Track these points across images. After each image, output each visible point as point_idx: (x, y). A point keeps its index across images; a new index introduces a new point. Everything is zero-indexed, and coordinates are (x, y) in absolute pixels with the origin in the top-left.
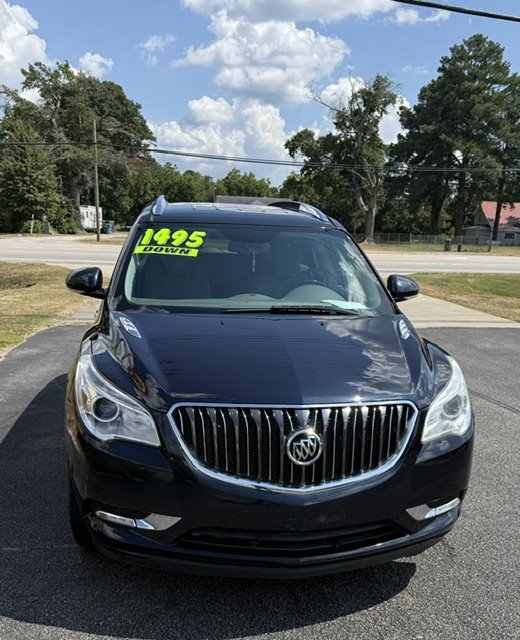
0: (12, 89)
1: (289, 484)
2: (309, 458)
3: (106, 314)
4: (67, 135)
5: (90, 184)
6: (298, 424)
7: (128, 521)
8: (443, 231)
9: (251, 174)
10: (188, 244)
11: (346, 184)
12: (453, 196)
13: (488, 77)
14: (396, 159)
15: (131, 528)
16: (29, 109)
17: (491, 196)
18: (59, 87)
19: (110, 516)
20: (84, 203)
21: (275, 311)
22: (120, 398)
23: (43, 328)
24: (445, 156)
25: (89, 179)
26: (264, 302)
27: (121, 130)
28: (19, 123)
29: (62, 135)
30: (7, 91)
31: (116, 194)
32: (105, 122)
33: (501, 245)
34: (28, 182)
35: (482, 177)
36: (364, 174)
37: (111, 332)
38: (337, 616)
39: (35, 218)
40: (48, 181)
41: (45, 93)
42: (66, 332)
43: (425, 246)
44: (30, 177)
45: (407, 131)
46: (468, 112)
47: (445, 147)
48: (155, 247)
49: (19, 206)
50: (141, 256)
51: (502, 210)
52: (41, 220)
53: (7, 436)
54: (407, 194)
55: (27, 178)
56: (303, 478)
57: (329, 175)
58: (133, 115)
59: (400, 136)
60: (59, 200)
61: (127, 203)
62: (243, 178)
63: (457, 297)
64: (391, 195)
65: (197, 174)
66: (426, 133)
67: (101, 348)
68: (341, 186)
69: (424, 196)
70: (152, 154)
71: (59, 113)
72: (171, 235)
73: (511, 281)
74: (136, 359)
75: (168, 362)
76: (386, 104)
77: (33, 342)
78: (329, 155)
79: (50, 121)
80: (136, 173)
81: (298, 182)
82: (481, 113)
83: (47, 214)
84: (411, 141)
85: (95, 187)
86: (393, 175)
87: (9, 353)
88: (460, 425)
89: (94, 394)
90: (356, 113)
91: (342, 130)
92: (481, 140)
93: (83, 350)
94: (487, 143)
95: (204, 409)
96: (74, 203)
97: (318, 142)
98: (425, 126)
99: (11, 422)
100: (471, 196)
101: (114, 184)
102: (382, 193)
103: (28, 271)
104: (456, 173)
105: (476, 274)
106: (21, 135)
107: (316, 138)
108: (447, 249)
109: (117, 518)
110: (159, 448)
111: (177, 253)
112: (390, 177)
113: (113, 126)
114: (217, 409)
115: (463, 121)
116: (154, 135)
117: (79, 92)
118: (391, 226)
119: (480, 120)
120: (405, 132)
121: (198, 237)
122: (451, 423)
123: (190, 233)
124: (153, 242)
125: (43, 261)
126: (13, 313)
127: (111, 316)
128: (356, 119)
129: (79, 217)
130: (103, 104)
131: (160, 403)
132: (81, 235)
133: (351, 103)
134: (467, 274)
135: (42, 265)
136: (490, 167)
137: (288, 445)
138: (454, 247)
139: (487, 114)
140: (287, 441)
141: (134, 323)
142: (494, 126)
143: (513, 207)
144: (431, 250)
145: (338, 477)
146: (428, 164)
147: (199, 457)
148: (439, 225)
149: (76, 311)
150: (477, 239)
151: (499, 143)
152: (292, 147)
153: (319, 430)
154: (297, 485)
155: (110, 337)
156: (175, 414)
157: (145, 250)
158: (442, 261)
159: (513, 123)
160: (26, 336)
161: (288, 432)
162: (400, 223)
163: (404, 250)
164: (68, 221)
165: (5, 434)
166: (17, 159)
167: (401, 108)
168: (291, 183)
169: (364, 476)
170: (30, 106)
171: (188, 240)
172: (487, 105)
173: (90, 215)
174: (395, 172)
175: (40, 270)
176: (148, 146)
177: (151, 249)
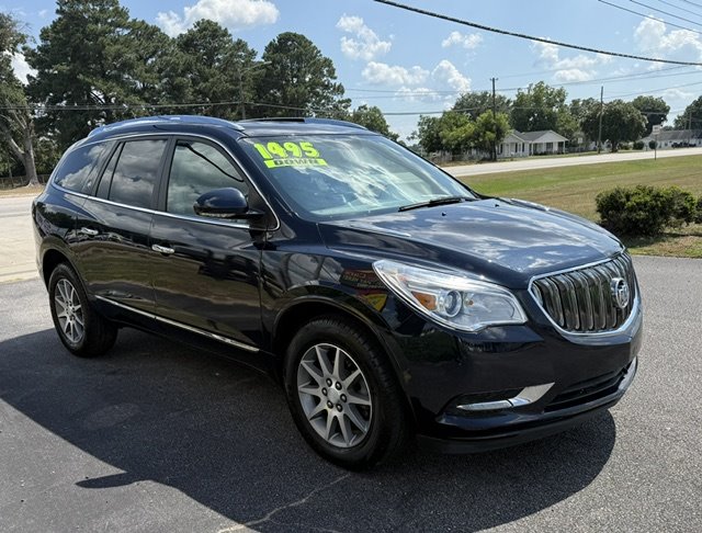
13: (109, 21)
45: (37, 71)
48: (283, 160)
54: (51, 135)
56: (623, 319)
59: (29, 77)
66: (62, 74)
82: (113, 54)
84: (47, 82)
94: (125, 83)
98: (58, 67)
110: (526, 323)
119: (113, 61)
151: (135, 83)
157: (276, 163)
177: (281, 162)
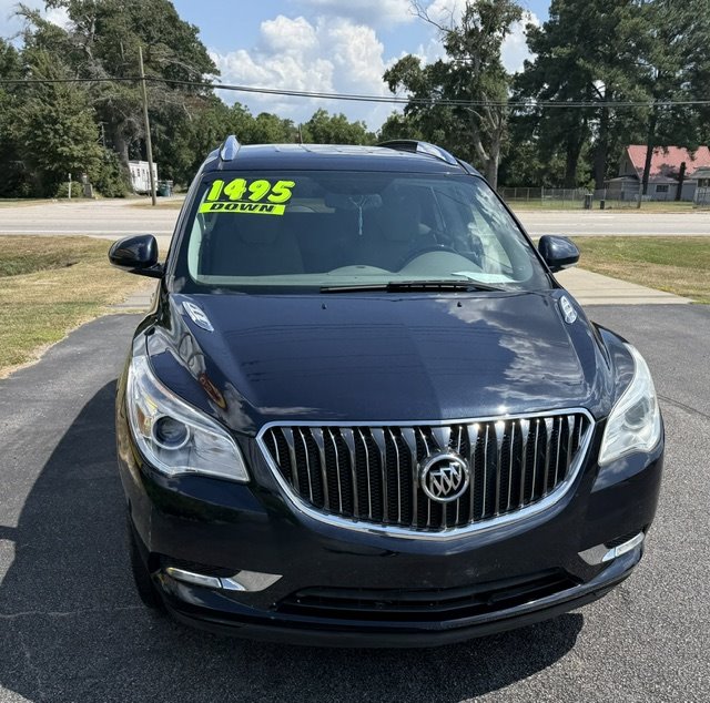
0: (32, 9)
1: (425, 527)
2: (453, 492)
3: (164, 297)
4: (106, 68)
5: (139, 134)
6: (435, 446)
7: (210, 581)
8: (581, 184)
9: (342, 116)
10: (271, 198)
11: (461, 126)
12: (593, 140)
14: (522, 92)
15: (215, 589)
16: (56, 36)
17: (640, 139)
18: (93, 6)
19: (186, 574)
20: (133, 157)
21: (393, 288)
22: (190, 417)
23: (88, 319)
24: (582, 87)
25: (138, 125)
26: (377, 276)
27: (176, 61)
28: (44, 54)
29: (100, 68)
30: (25, 12)
31: (173, 145)
32: (154, 50)
33: (652, 201)
34: (61, 132)
35: (629, 114)
36: (484, 113)
37: (172, 323)
38: (487, 691)
39: (73, 179)
40: (85, 129)
41: (75, 13)
42: (118, 324)
43: (560, 203)
44: (63, 124)
45: (536, 56)
46: (612, 31)
47: (583, 75)
48: (226, 204)
49: (52, 163)
50: (208, 216)
51: (654, 155)
52: (81, 182)
53: (48, 463)
54: (537, 137)
55: (58, 126)
56: (444, 519)
57: (439, 115)
58: (189, 42)
59: (527, 63)
60: (102, 154)
61: (187, 157)
62: (333, 121)
63: (605, 267)
64: (517, 140)
65: (274, 116)
66: (560, 58)
67: (159, 346)
68: (455, 129)
69: (557, 139)
70: (216, 92)
71: (95, 41)
72: (247, 186)
73: (669, 245)
74: (209, 361)
75: (251, 363)
76: (509, 20)
77: (77, 337)
78: (440, 88)
79: (84, 49)
80: (198, 117)
81: (402, 125)
82: (628, 30)
83: (87, 173)
84: (541, 68)
85: (146, 136)
86: (518, 114)
87: (47, 353)
88: (646, 438)
89: (152, 410)
90: (472, 33)
91: (455, 55)
92: (627, 66)
93: (136, 349)
94: (635, 70)
95: (306, 430)
96: (120, 157)
97: (425, 72)
98: (558, 49)
99: (54, 443)
100: (615, 138)
101: (170, 132)
102: (506, 138)
103: (67, 246)
104: (596, 108)
105: (626, 237)
106: (47, 69)
107: (422, 66)
108: (587, 207)
109: (197, 578)
110: (247, 484)
111: (257, 211)
112: (515, 117)
113: (163, 55)
114: (324, 428)
115: (605, 41)
116: (217, 68)
117: (117, 12)
118: (517, 179)
119: (626, 40)
120: (533, 58)
121: (284, 189)
122: (635, 435)
123: (273, 184)
124: (224, 197)
125: (84, 232)
126: (50, 300)
127: (172, 300)
128: (473, 41)
129: (127, 177)
130: (150, 28)
131: (245, 422)
132: (131, 198)
133: (465, 20)
134: (614, 237)
135: (83, 238)
136: (639, 101)
137: (424, 476)
138: (596, 204)
139: (635, 33)
140: (421, 471)
141: (203, 309)
142: (644, 47)
143: (666, 152)
144: (567, 208)
145: (490, 515)
146: (563, 98)
147: (303, 493)
148: (576, 177)
149: (130, 295)
150: (623, 193)
151: (649, 70)
152: (392, 78)
153: (464, 454)
154: (436, 527)
155: (172, 333)
156: (267, 438)
157: (213, 208)
158: (582, 222)
159: (667, 44)
160: (68, 331)
161: (422, 457)
162: (528, 176)
163: (535, 209)
164: (115, 183)
165: (47, 459)
166: (44, 101)
167: (528, 27)
168: (392, 126)
169: (525, 512)
170: (58, 32)
171: (270, 192)
172: (636, 20)
173: (142, 173)
174: (521, 109)
175: (82, 244)
176: (210, 81)
177: (221, 206)
